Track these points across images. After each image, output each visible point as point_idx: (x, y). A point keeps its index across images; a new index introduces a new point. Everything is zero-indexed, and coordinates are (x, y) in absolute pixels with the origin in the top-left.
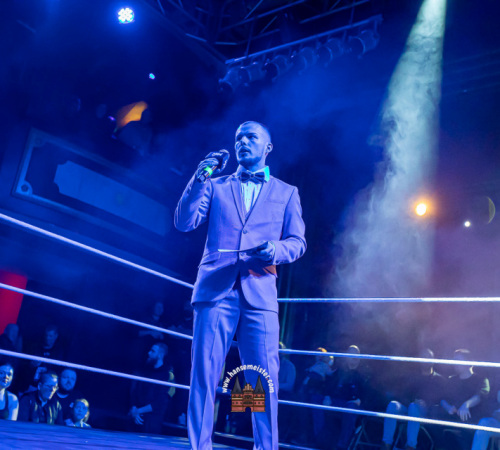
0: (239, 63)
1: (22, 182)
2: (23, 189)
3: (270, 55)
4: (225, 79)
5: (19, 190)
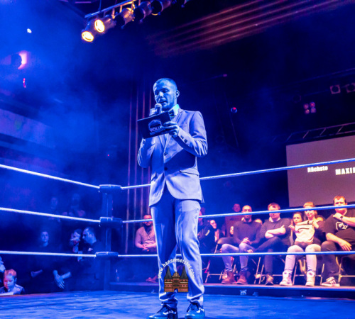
0: (95, 16)
3: (117, 9)
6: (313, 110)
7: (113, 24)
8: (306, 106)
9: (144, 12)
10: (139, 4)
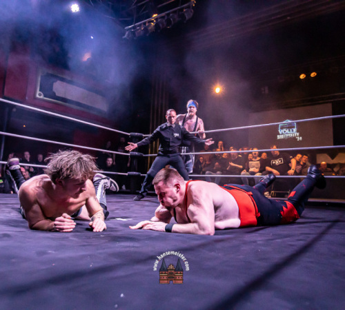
0: (131, 28)
1: (38, 92)
2: (39, 95)
3: (145, 24)
4: (125, 36)
5: (38, 96)
6: (267, 91)
7: (142, 33)
8: (263, 89)
9: (161, 25)
10: (159, 20)
